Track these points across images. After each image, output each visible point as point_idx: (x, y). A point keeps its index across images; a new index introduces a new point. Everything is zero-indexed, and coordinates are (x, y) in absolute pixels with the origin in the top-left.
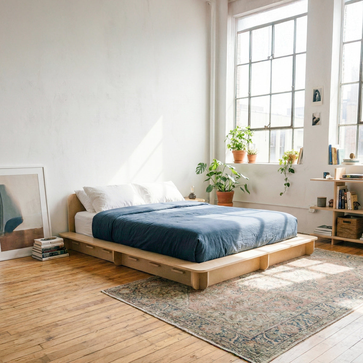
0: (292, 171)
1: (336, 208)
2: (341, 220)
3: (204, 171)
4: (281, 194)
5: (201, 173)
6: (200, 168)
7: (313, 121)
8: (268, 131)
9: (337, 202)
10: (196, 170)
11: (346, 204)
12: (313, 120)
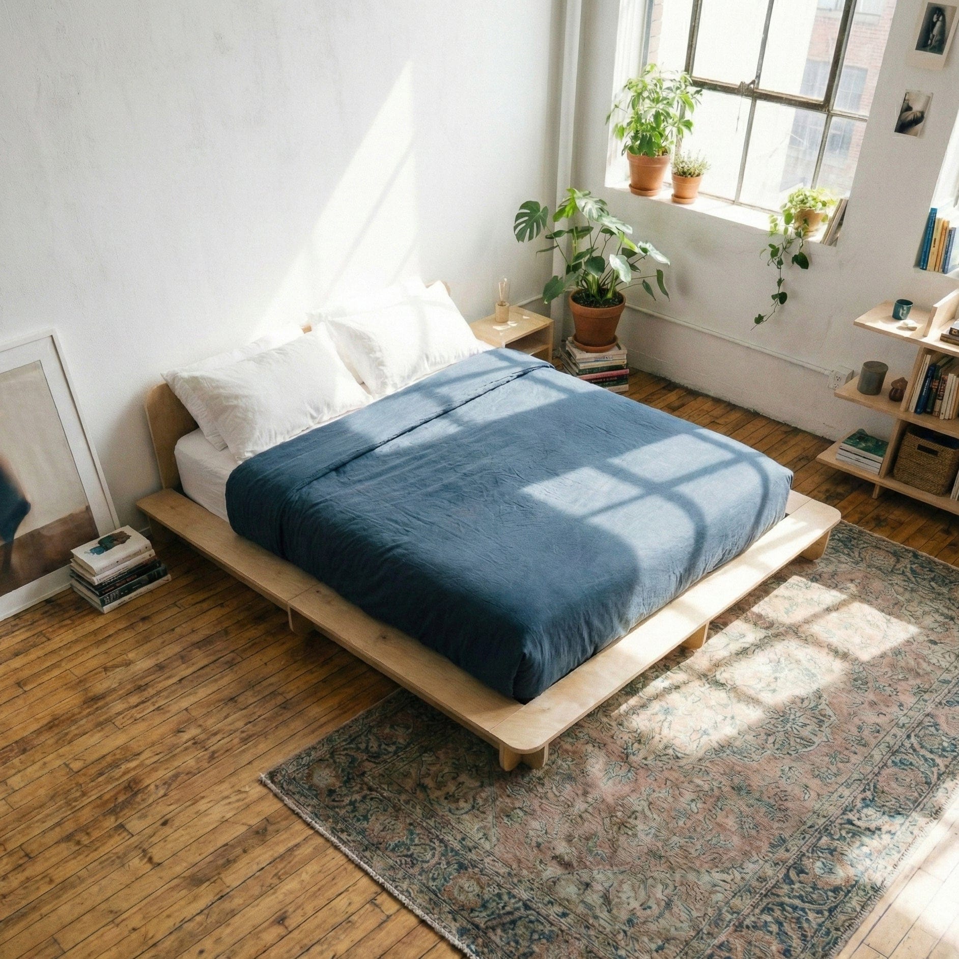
0: (802, 261)
1: (907, 410)
2: (913, 441)
3: (537, 234)
4: (759, 319)
5: (531, 238)
6: (526, 218)
7: (901, 115)
8: (748, 101)
9: (913, 394)
10: (514, 225)
11: (938, 402)
12: (902, 112)
